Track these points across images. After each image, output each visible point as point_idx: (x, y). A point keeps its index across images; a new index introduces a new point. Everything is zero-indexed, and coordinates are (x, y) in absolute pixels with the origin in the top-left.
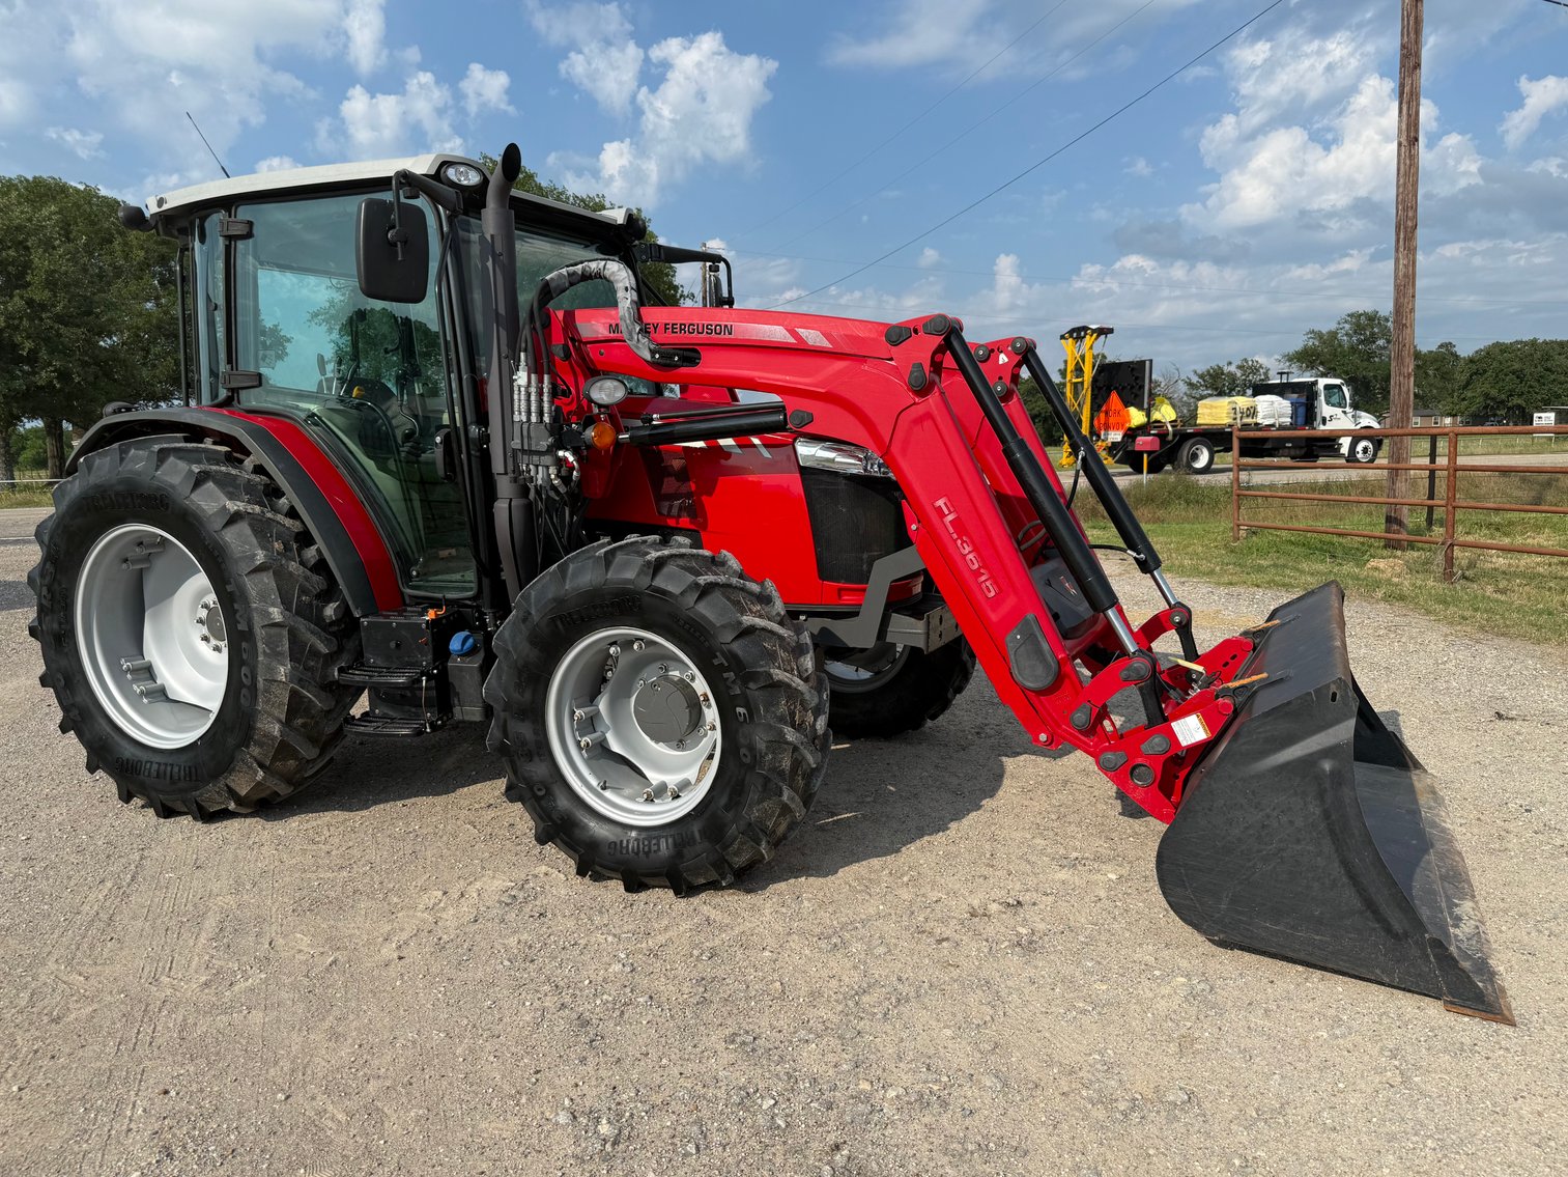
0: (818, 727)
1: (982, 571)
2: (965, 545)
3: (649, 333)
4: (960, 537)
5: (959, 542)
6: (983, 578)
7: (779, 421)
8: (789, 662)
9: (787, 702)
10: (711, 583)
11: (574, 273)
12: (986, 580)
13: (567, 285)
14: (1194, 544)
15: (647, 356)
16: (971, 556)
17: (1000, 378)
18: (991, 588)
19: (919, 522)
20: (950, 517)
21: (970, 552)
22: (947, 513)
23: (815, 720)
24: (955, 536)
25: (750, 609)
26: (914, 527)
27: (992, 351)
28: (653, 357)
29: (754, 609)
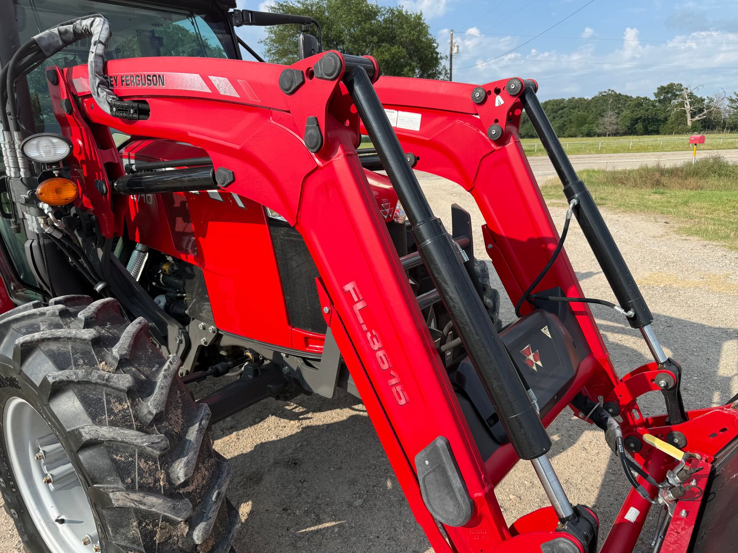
0: (195, 537)
1: (392, 373)
2: (375, 339)
3: (112, 85)
4: (370, 330)
5: (369, 335)
6: (393, 381)
7: (208, 179)
8: (152, 472)
9: (140, 524)
10: (61, 382)
11: (66, 31)
12: (395, 385)
13: (61, 43)
14: (719, 210)
15: (107, 109)
16: (380, 354)
17: (496, 121)
18: (401, 394)
19: (332, 303)
20: (360, 306)
21: (379, 349)
22: (356, 299)
23: (192, 528)
24: (365, 328)
25: (111, 412)
26: (326, 310)
27: (489, 93)
28: (111, 110)
29: (117, 407)
